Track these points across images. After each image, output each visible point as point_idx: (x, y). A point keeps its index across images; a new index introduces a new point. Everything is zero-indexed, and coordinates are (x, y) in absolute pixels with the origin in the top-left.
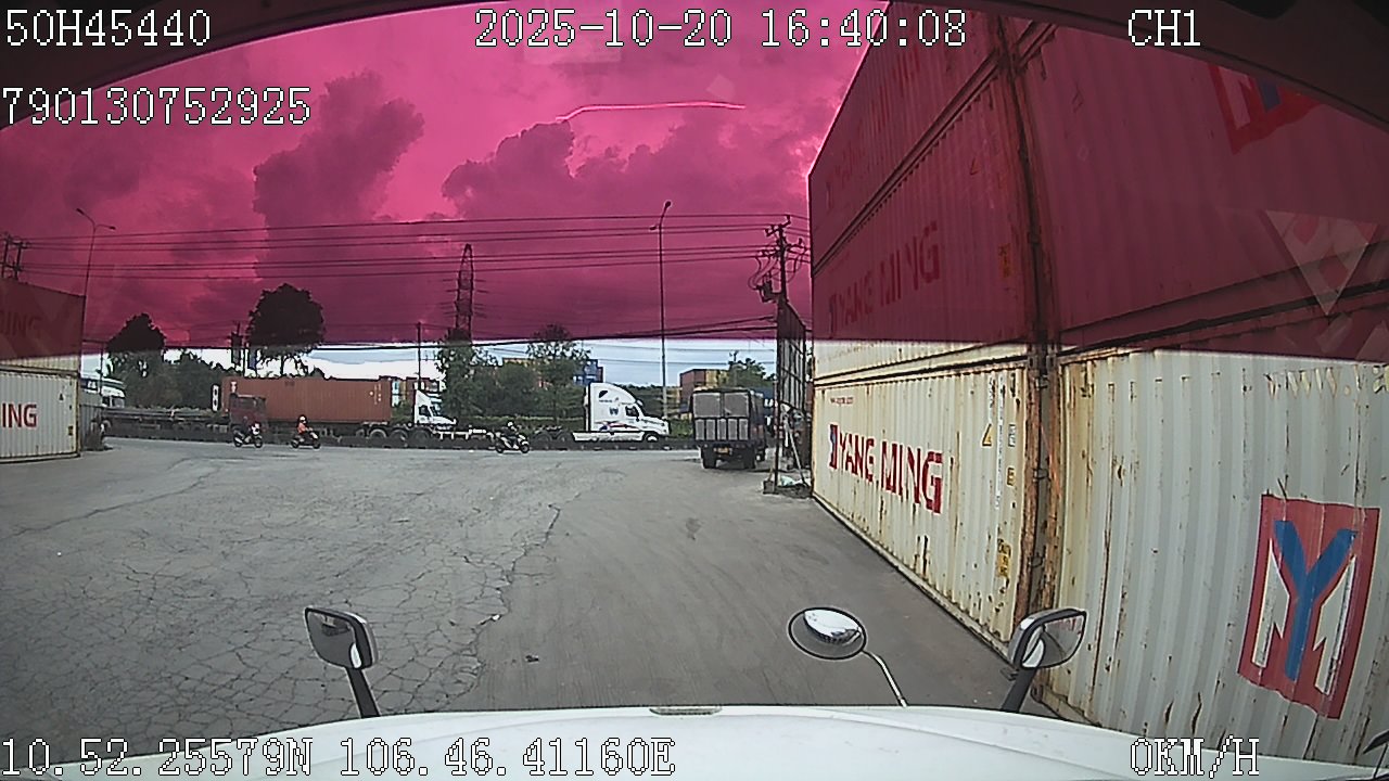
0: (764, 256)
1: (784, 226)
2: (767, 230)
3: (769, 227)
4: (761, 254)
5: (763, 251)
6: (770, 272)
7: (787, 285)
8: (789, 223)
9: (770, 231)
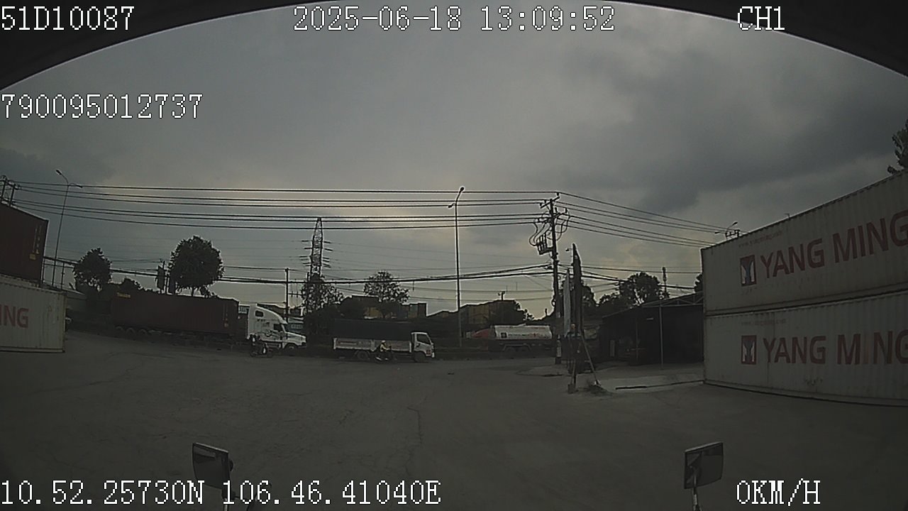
0: (539, 222)
1: (554, 201)
2: (541, 203)
3: (543, 202)
4: (537, 220)
5: (538, 219)
6: (545, 233)
7: (557, 242)
8: (558, 198)
9: (543, 205)
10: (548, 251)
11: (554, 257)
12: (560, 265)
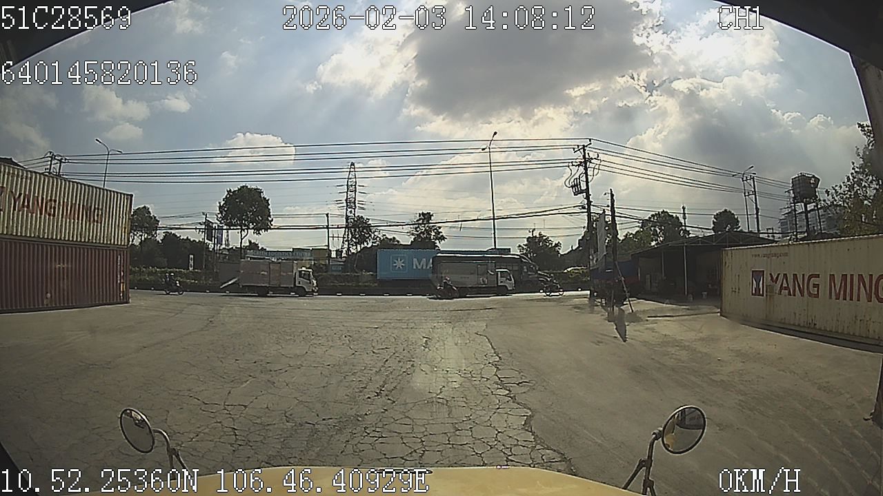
0: (573, 165)
1: (586, 146)
2: (574, 149)
3: (576, 147)
5: (572, 162)
6: (579, 176)
9: (576, 150)
10: (583, 193)
11: (588, 197)
12: (593, 206)
